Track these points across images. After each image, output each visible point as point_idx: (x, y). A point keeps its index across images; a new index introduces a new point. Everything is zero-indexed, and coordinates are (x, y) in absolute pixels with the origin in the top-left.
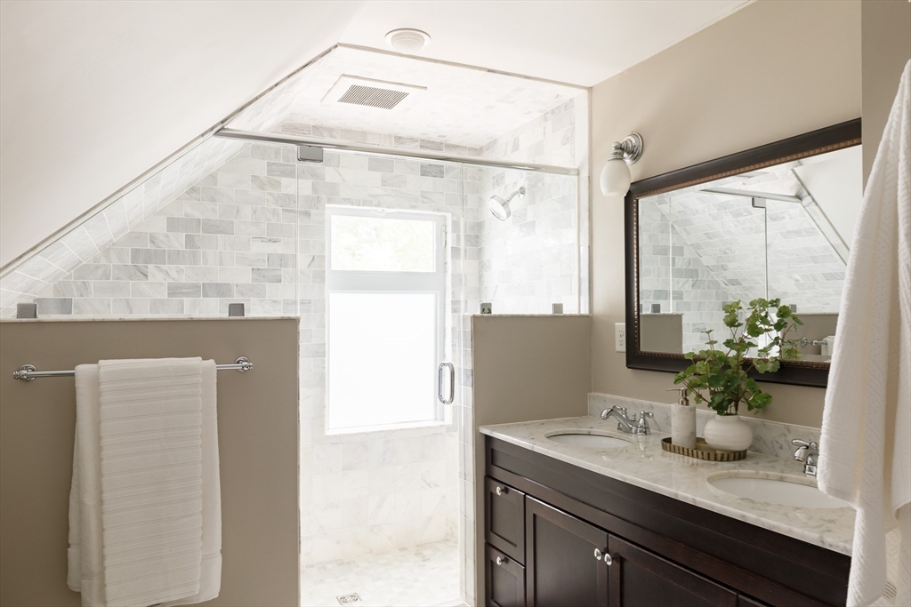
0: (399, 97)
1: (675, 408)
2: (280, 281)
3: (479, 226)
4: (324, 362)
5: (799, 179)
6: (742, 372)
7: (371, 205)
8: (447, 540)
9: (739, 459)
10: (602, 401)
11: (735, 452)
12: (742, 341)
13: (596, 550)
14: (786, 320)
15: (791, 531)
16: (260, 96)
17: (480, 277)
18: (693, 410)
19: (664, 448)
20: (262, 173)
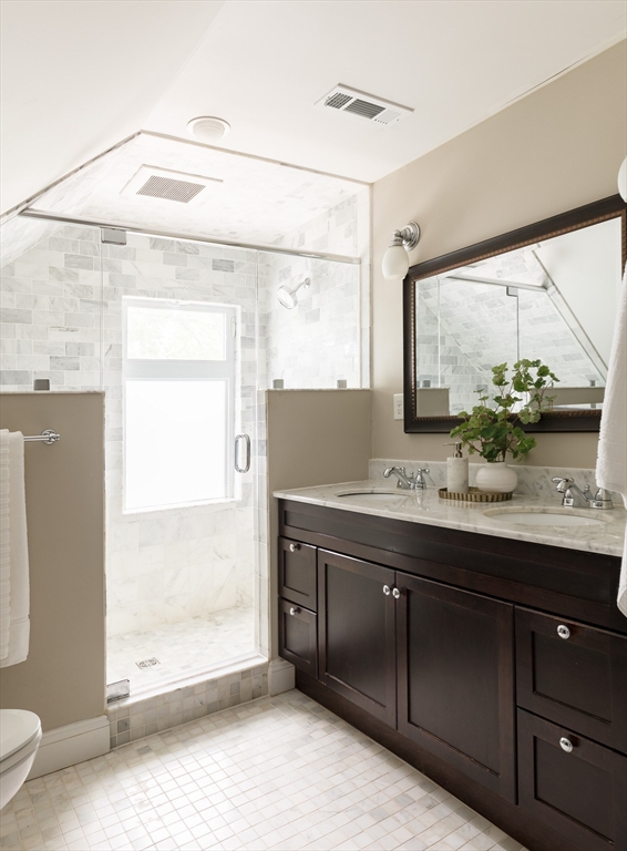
0: (198, 188)
1: (451, 460)
2: (78, 369)
3: (266, 318)
4: (121, 445)
5: (545, 271)
6: (509, 424)
7: (166, 297)
8: (239, 606)
9: (507, 499)
10: (382, 465)
11: (503, 494)
12: (508, 396)
13: (385, 587)
14: (544, 378)
15: (562, 542)
16: (65, 177)
17: (267, 364)
18: (466, 461)
19: (441, 496)
20: (60, 265)
